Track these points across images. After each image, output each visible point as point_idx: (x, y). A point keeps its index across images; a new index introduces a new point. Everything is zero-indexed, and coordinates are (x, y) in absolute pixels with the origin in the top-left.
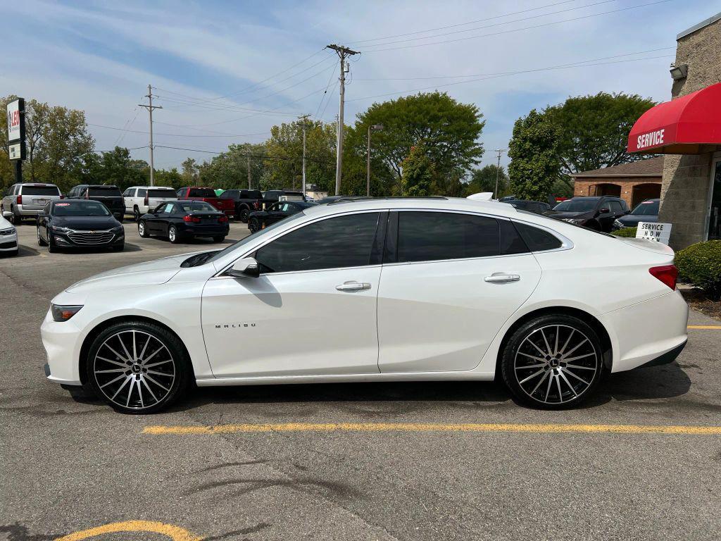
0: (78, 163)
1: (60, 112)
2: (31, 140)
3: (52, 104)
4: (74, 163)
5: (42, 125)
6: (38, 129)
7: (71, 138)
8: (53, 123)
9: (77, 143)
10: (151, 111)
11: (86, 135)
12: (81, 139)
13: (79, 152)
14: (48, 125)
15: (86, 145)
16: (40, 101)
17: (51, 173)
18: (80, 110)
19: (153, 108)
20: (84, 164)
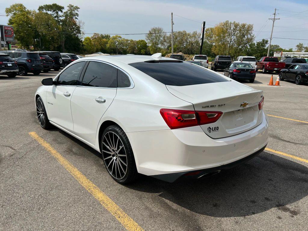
0: (246, 47)
1: (244, 26)
2: (231, 38)
3: (241, 23)
4: (245, 47)
5: (236, 32)
6: (234, 34)
7: (246, 36)
8: (240, 30)
9: (248, 39)
10: (274, 21)
11: (252, 35)
12: (249, 37)
13: (248, 42)
14: (238, 32)
15: (251, 39)
16: (237, 22)
17: (235, 51)
18: (251, 24)
19: (275, 20)
20: (249, 47)
